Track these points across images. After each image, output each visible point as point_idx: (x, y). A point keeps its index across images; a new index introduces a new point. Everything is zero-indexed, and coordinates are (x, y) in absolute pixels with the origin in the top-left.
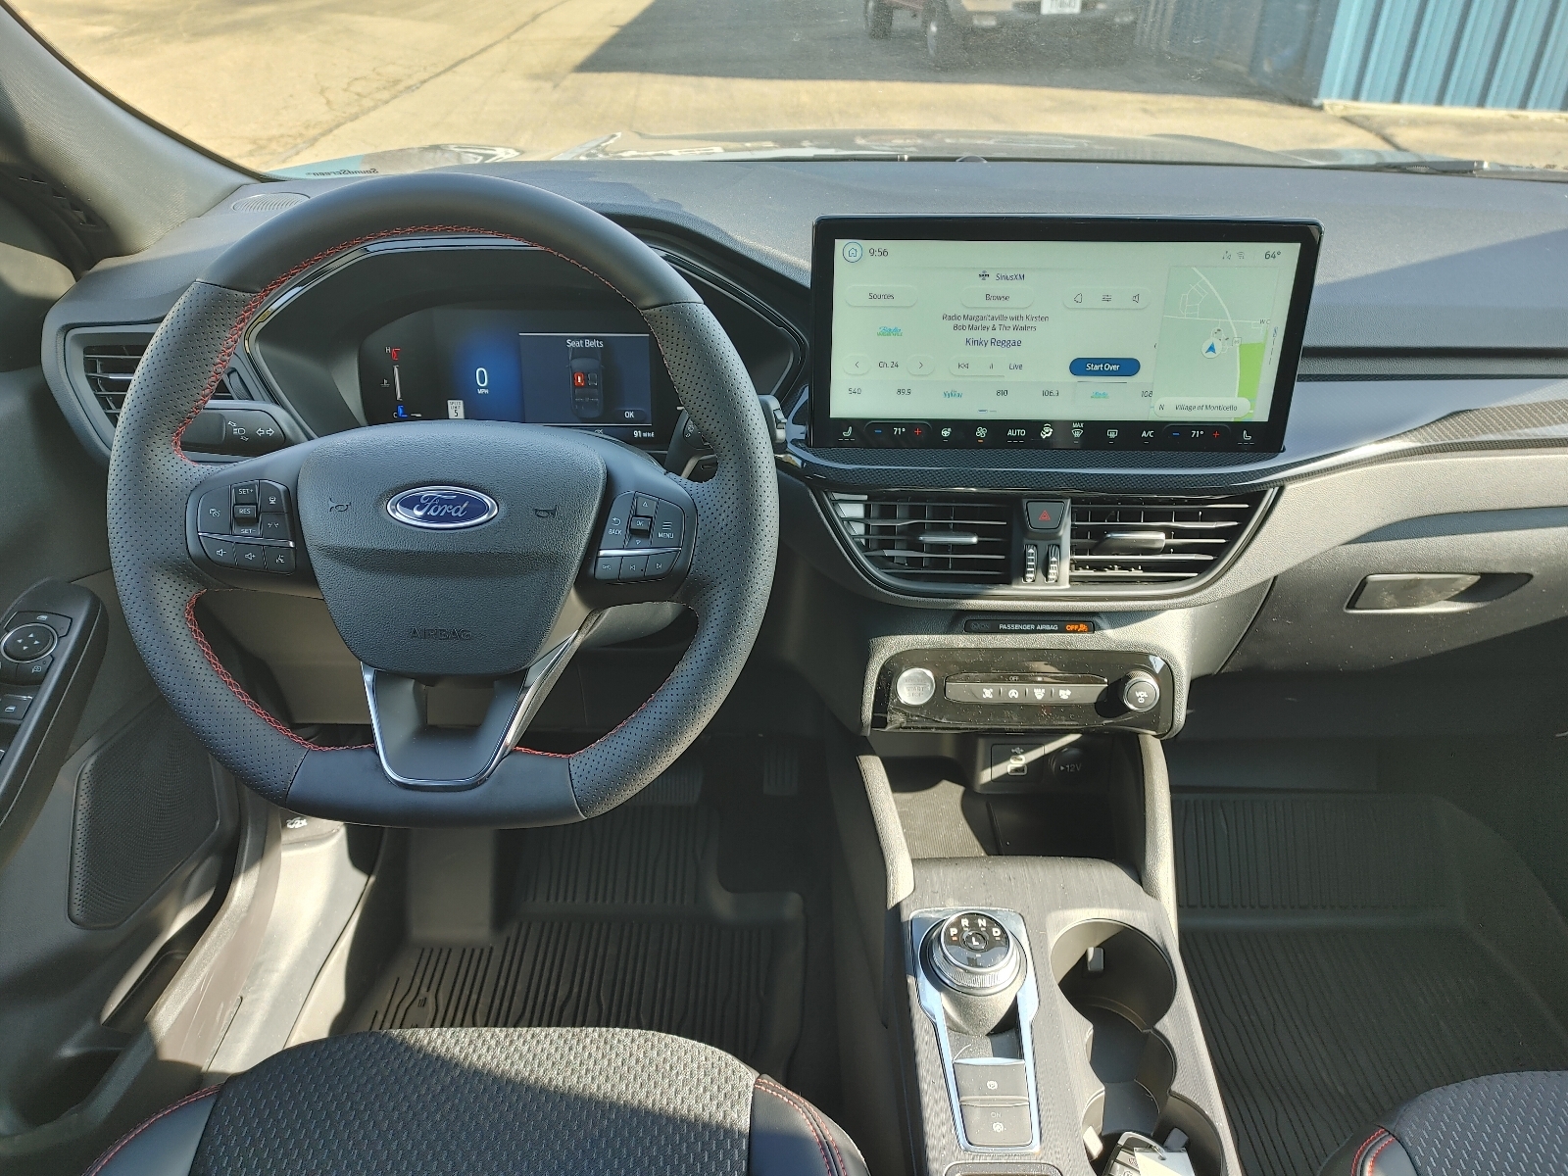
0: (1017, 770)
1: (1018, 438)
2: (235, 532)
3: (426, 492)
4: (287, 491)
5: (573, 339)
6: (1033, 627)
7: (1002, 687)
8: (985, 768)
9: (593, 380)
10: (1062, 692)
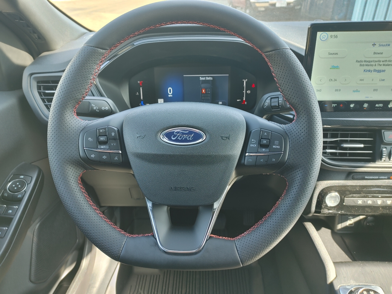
0: (350, 224)
1: (380, 107)
2: (99, 147)
3: (176, 130)
4: (118, 130)
5: (202, 77)
6: (378, 177)
7: (365, 199)
8: (339, 224)
9: (208, 91)
10: (388, 201)
